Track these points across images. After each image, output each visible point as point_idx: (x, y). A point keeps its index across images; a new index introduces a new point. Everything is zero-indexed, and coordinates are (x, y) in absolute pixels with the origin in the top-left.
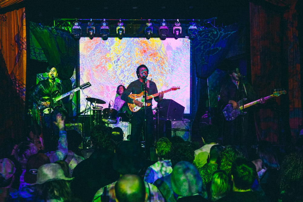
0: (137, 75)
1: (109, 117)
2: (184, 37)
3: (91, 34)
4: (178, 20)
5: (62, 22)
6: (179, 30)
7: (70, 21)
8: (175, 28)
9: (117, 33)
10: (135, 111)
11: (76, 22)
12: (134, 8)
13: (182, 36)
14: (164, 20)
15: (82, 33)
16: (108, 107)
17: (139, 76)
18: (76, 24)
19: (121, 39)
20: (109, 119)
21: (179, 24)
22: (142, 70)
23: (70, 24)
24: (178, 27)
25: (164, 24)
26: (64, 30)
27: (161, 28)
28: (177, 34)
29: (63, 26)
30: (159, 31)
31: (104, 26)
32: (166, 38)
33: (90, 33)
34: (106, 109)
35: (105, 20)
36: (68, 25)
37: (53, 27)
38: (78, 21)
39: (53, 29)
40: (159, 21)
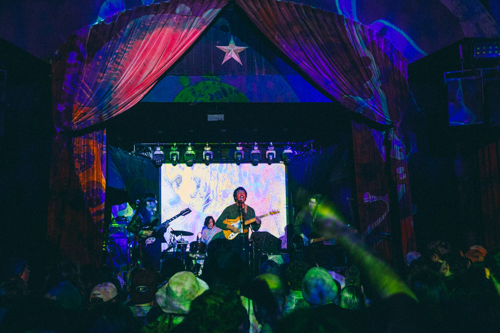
0: (235, 199)
1: (198, 252)
2: (279, 162)
3: (175, 160)
4: (271, 143)
5: (143, 147)
6: (272, 154)
7: (151, 146)
8: (268, 152)
9: (204, 158)
10: (231, 239)
11: (158, 146)
12: (223, 130)
13: (276, 161)
14: (256, 143)
15: (165, 160)
16: (196, 240)
17: (236, 200)
18: (158, 149)
19: (207, 165)
20: (197, 254)
21: (273, 148)
22: (239, 193)
23: (151, 149)
24: (272, 151)
25: (256, 148)
26: (144, 156)
27: (253, 152)
28: (271, 159)
29: (144, 152)
30: (251, 155)
31: (190, 151)
32: (259, 164)
33: (173, 159)
34: (194, 242)
35: (190, 144)
36: (149, 151)
37: (133, 152)
38: (160, 145)
39: (133, 154)
40: (251, 145)
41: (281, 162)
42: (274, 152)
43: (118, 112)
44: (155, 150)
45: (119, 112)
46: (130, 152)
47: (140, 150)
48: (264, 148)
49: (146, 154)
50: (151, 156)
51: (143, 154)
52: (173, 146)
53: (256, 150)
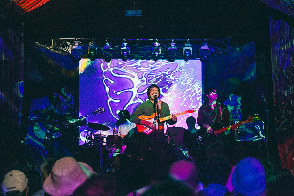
2: (195, 59)
3: (93, 55)
4: (188, 40)
6: (189, 51)
8: (185, 49)
11: (76, 41)
14: (173, 40)
15: (83, 55)
18: (76, 44)
19: (125, 61)
21: (190, 45)
23: (69, 44)
24: (188, 47)
26: (63, 51)
27: (170, 48)
28: (188, 55)
30: (168, 51)
32: (176, 60)
33: (91, 54)
35: (107, 39)
36: (67, 46)
37: (51, 47)
38: (78, 40)
39: (51, 49)
40: (168, 41)
41: (197, 59)
42: (191, 49)
43: (34, 7)
44: (73, 45)
45: (36, 6)
46: (49, 46)
47: (58, 44)
48: (180, 44)
49: (64, 49)
50: (69, 51)
51: (61, 48)
52: (91, 41)
53: (173, 46)
